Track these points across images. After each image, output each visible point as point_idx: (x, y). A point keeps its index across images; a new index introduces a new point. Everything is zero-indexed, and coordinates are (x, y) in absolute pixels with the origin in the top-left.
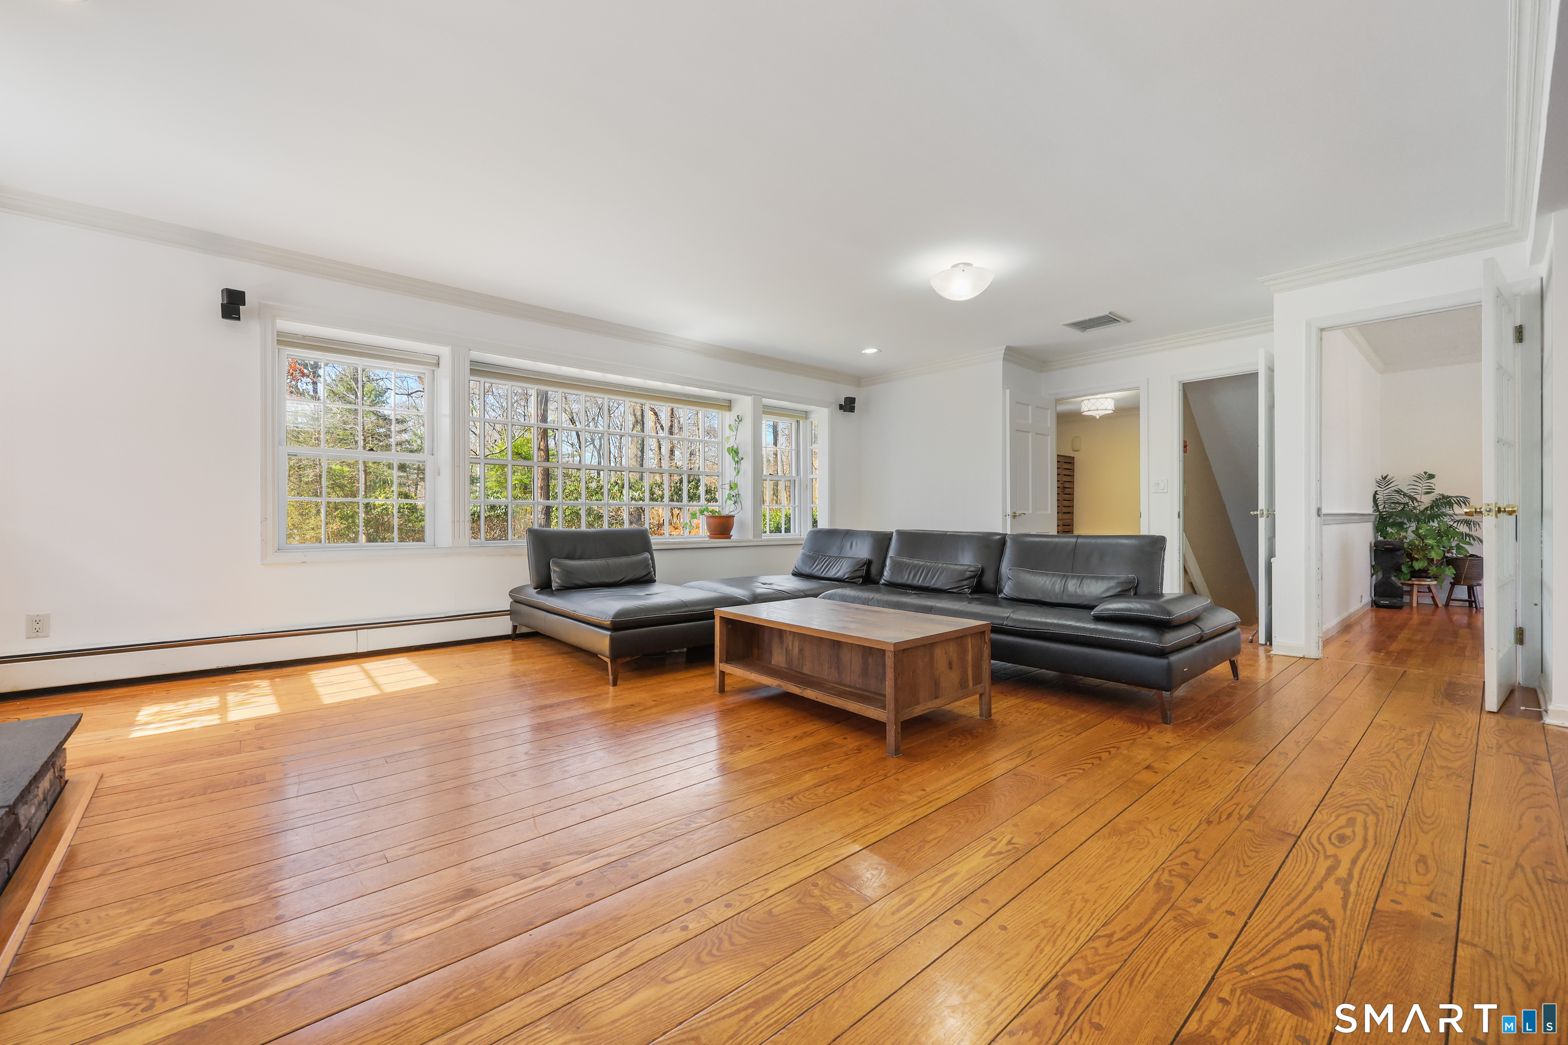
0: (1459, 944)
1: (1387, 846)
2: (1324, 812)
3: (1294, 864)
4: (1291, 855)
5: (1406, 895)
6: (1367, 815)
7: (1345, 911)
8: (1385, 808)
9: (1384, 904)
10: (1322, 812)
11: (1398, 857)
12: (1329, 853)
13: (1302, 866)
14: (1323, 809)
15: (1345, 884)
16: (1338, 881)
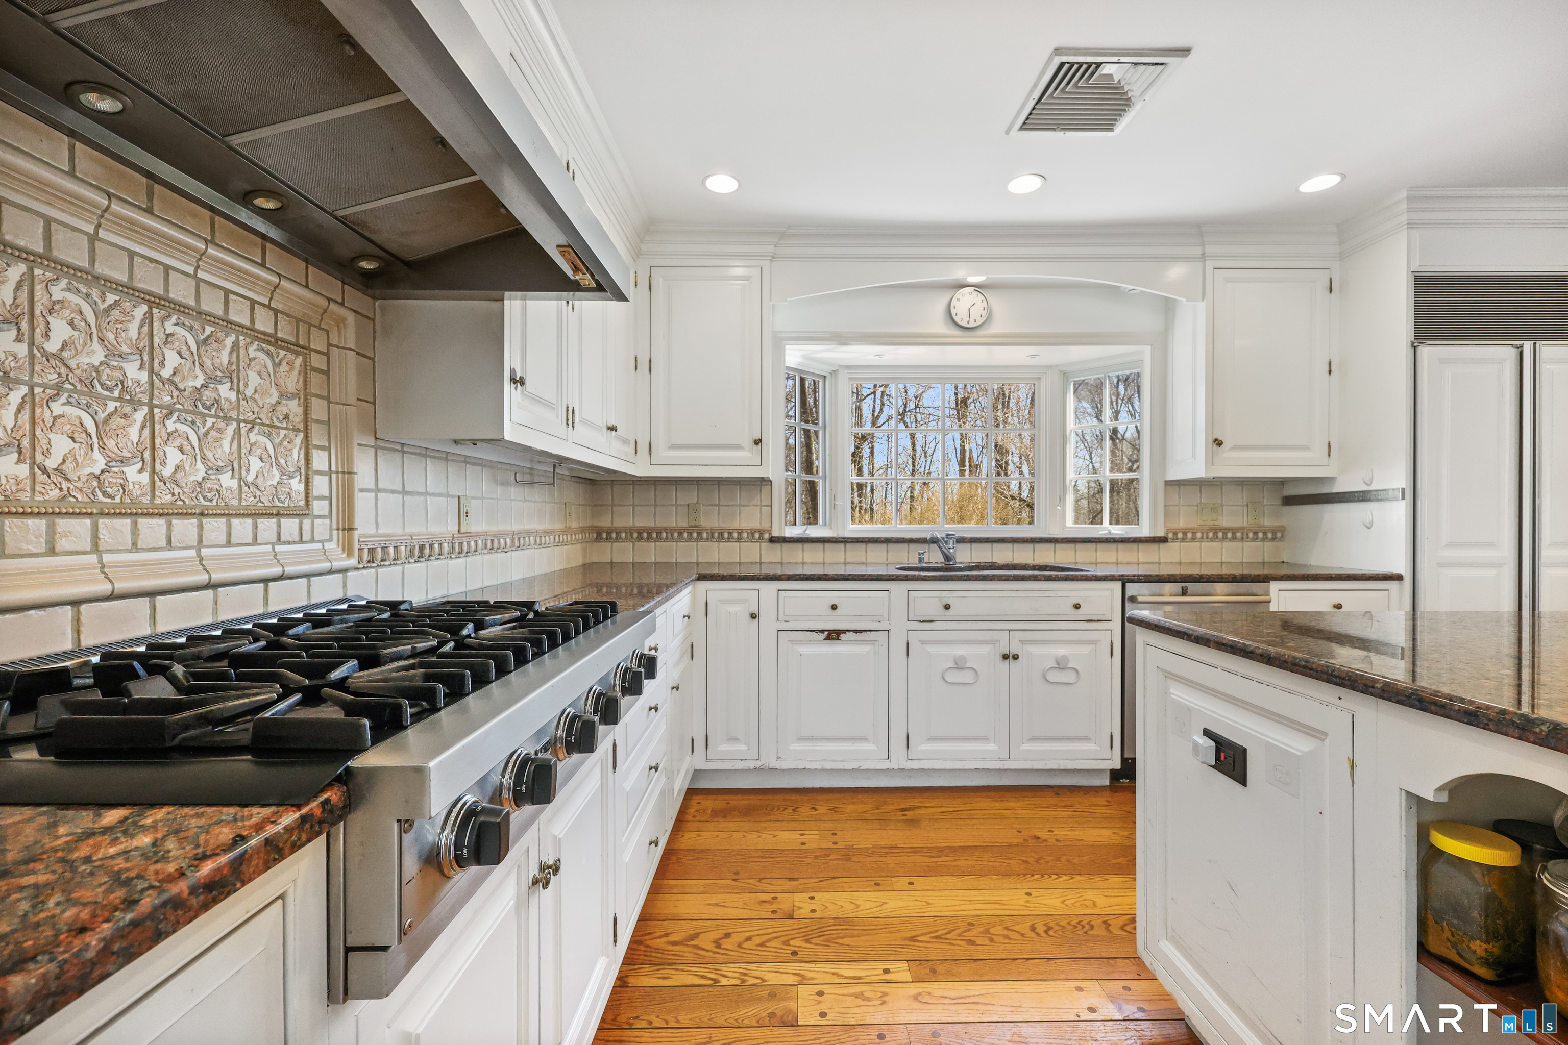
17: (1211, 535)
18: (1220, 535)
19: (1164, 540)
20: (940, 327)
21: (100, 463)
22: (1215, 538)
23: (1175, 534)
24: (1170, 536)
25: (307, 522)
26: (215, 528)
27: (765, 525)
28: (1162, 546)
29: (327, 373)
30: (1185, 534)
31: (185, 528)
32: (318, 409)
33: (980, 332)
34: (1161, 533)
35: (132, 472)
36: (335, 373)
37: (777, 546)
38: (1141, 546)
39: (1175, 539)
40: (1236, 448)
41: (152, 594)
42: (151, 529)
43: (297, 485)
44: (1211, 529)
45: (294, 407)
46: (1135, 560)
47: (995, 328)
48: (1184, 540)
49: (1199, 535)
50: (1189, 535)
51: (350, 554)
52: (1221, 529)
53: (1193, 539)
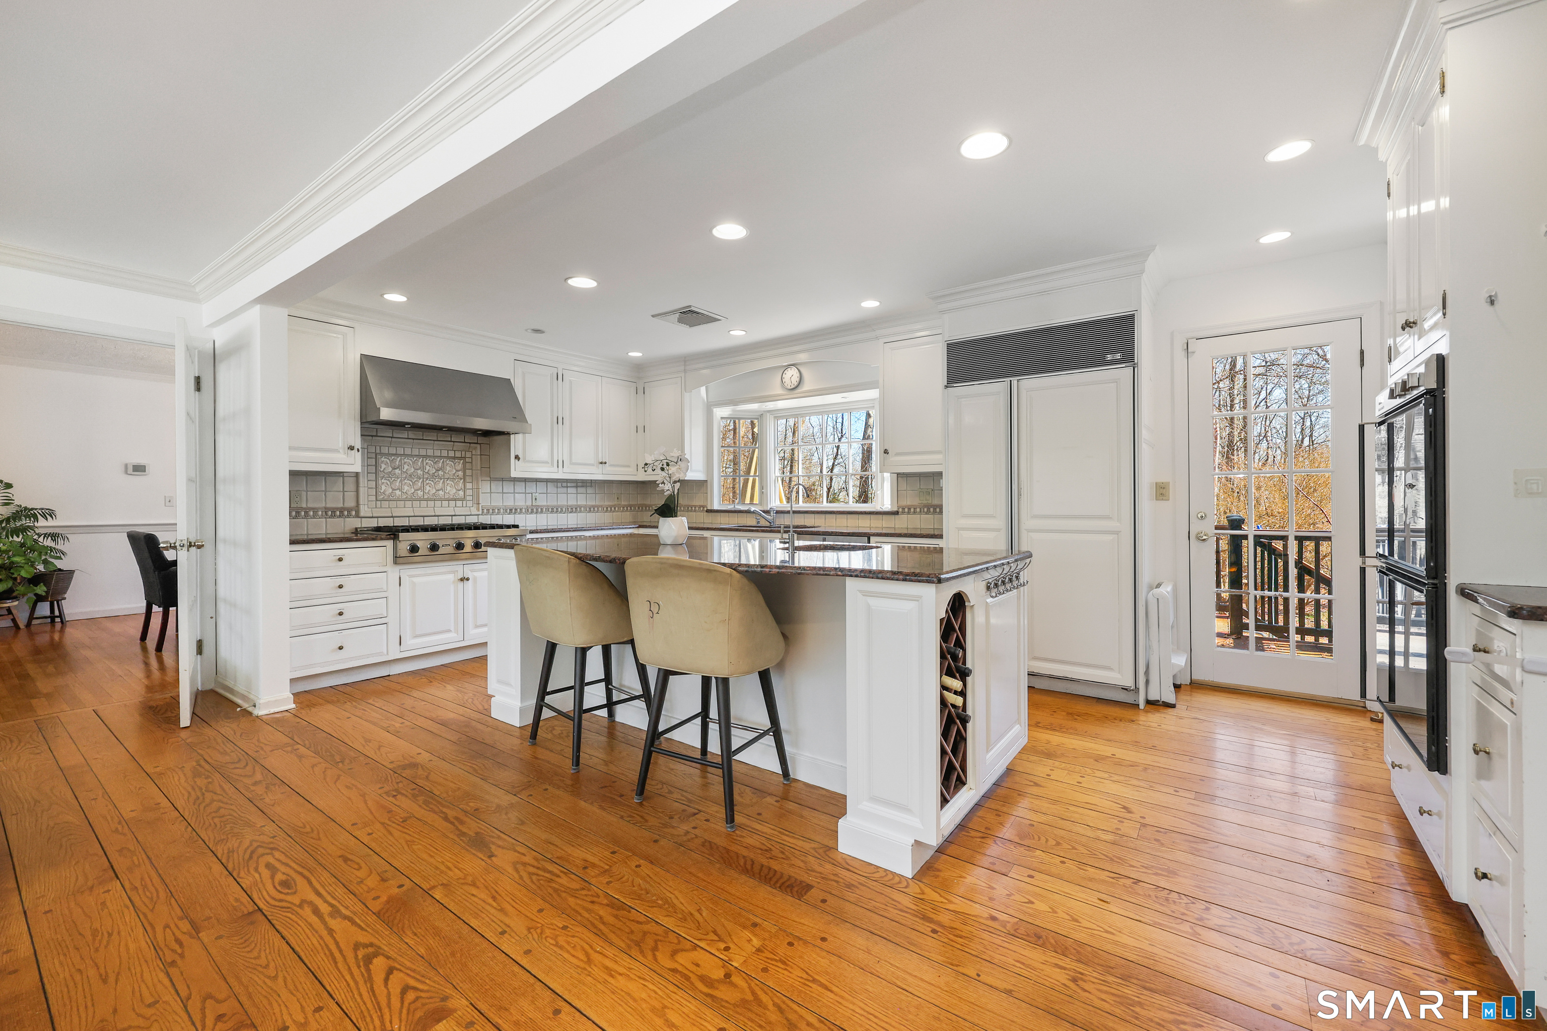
0: (430, 893)
1: (315, 866)
2: (242, 874)
3: (291, 932)
4: (277, 927)
5: (373, 889)
6: (271, 854)
7: (366, 931)
8: (272, 840)
9: (376, 906)
10: (241, 876)
11: (332, 868)
12: (298, 903)
13: (299, 928)
14: (239, 874)
15: (335, 912)
16: (331, 915)
17: (926, 510)
18: (932, 510)
19: (896, 513)
20: (779, 391)
21: (413, 490)
22: (928, 513)
23: (903, 509)
24: (900, 510)
25: (464, 502)
26: (438, 503)
27: (705, 504)
28: (897, 516)
29: (472, 463)
30: (909, 509)
31: (431, 503)
32: (468, 472)
33: (798, 390)
34: (895, 509)
35: (419, 492)
36: (474, 463)
37: (710, 514)
38: (884, 516)
39: (903, 513)
40: (898, 454)
41: (424, 516)
42: (424, 503)
43: (461, 493)
44: (925, 506)
45: (460, 473)
46: (881, 526)
47: (806, 387)
48: (909, 513)
49: (918, 510)
50: (912, 510)
51: (478, 511)
52: (932, 506)
53: (915, 513)
